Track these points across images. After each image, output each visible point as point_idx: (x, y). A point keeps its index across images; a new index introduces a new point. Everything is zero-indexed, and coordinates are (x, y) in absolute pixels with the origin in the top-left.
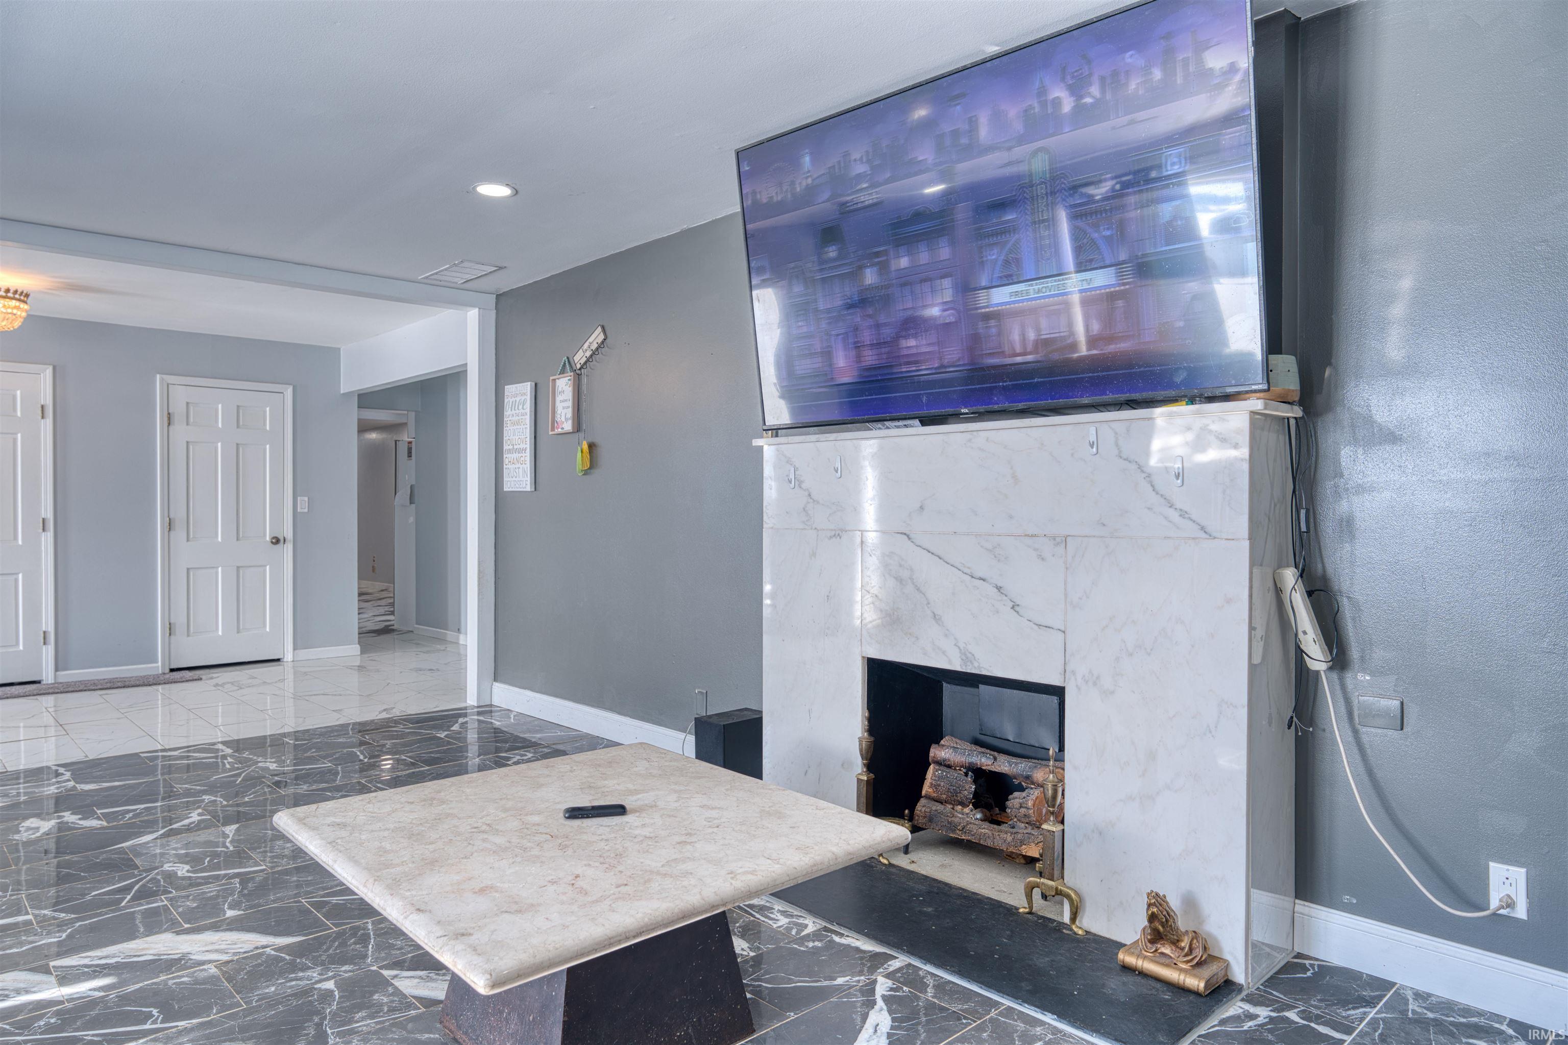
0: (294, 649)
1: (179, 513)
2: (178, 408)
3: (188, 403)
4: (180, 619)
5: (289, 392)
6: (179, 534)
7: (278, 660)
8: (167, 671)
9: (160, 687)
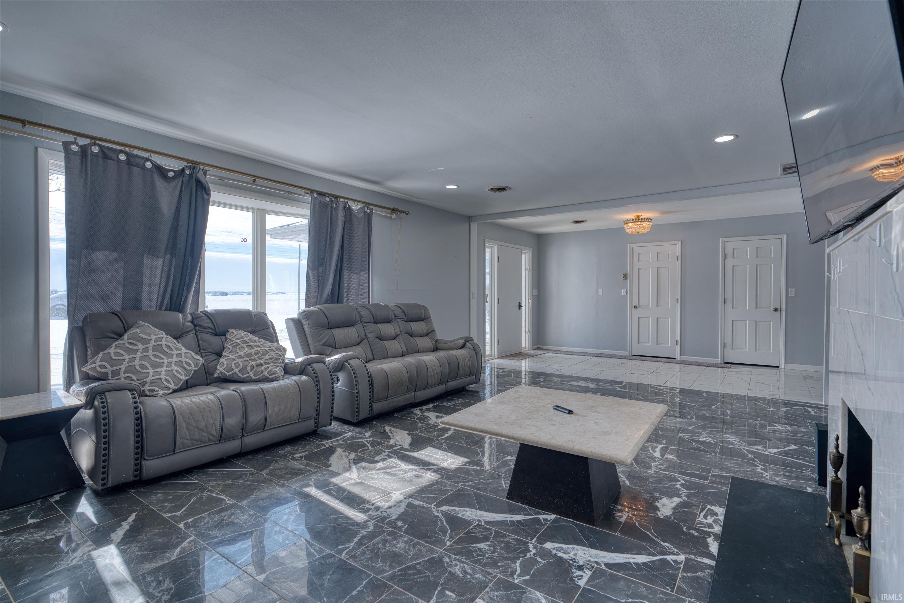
0: (785, 363)
1: (729, 296)
2: (729, 251)
3: (733, 249)
4: (729, 341)
5: (784, 237)
6: (729, 305)
7: (778, 367)
8: (723, 363)
9: (719, 369)
